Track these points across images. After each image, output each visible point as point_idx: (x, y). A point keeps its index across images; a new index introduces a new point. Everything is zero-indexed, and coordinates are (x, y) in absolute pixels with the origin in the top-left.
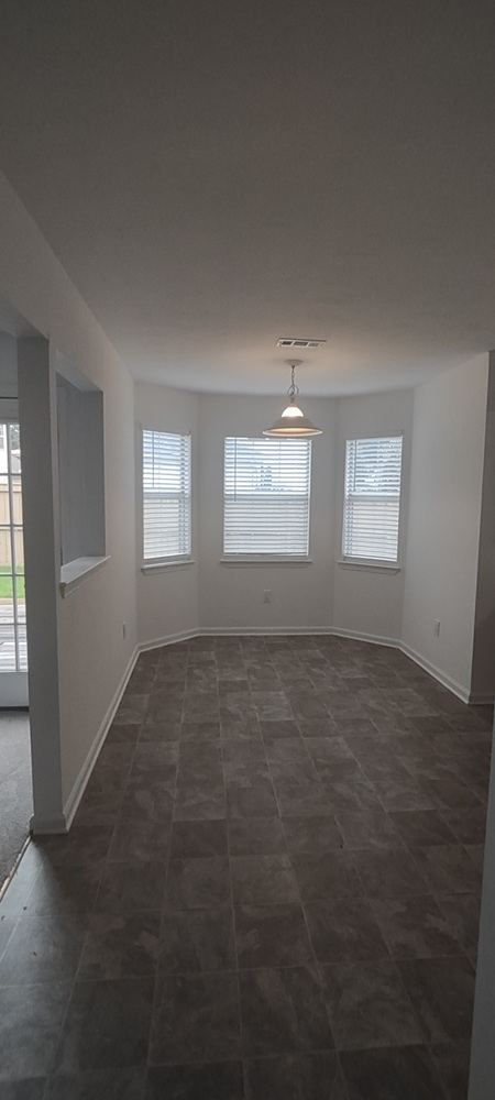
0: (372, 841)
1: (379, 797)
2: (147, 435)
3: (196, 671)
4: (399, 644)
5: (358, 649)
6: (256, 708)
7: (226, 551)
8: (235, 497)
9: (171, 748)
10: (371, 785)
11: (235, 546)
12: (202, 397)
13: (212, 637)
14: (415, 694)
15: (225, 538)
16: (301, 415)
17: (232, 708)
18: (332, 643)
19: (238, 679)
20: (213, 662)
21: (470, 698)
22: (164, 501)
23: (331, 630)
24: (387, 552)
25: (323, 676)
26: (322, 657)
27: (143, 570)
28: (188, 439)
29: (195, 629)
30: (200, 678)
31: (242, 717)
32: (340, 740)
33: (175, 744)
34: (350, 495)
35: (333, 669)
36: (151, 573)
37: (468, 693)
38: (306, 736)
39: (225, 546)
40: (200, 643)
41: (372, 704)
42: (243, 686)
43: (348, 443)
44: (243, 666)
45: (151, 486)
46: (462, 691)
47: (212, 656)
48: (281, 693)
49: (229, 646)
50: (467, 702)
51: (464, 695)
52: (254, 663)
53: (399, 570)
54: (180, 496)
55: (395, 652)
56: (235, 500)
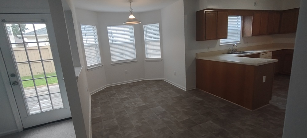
0: (179, 130)
1: (176, 119)
2: (82, 26)
3: (112, 97)
4: (164, 79)
5: (154, 82)
6: (134, 104)
7: (112, 61)
8: (113, 44)
9: (114, 121)
10: (172, 116)
11: (115, 59)
12: (98, 13)
13: (112, 86)
14: (173, 91)
15: (111, 57)
16: (134, 17)
17: (127, 105)
18: (146, 82)
19: (125, 97)
20: (115, 94)
21: (186, 89)
22: (90, 47)
23: (145, 79)
24: (158, 55)
25: (148, 91)
26: (145, 86)
27: (88, 70)
28: (95, 27)
29: (105, 86)
30: (113, 99)
31: (131, 107)
32: (160, 107)
33: (115, 119)
34: (146, 41)
35: (150, 89)
36: (90, 70)
37: (186, 88)
38: (150, 108)
39: (112, 59)
40: (109, 89)
41: (163, 96)
42: (127, 98)
43: (144, 26)
44: (125, 93)
45: (86, 43)
46: (184, 88)
47: (114, 92)
48: (139, 98)
49: (119, 88)
50: (185, 90)
51: (185, 89)
52: (127, 92)
53: (162, 60)
54: (95, 45)
55: (163, 82)
56: (113, 45)
